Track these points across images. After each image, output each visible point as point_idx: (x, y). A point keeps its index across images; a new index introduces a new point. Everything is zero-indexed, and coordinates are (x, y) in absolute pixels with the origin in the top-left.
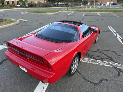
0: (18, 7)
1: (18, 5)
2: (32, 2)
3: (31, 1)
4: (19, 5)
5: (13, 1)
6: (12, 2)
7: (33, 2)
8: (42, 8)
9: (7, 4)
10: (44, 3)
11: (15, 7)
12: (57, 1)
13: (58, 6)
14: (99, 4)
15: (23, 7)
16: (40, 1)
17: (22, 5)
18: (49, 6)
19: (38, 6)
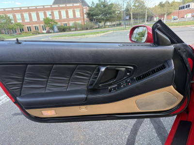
0: (43, 33)
1: (43, 30)
3: (63, 23)
4: (45, 30)
5: (36, 25)
6: (35, 27)
7: (66, 24)
8: (80, 32)
9: (28, 30)
10: (83, 24)
11: (39, 33)
13: (105, 27)
15: (51, 33)
16: (77, 22)
17: (49, 31)
18: (91, 28)
19: (74, 29)
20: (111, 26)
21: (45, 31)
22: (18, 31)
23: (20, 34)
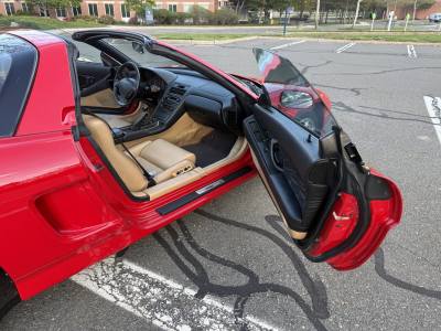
0: (123, 23)
1: (124, 16)
2: (170, 6)
3: (169, 3)
4: (129, 15)
5: (109, 3)
6: (106, 5)
11: (114, 23)
12: (260, 5)
14: (432, 17)
15: (138, 24)
17: (136, 18)
18: (231, 22)
19: (192, 21)
20: (279, 22)
21: (126, 19)
22: (70, 13)
23: (73, 20)
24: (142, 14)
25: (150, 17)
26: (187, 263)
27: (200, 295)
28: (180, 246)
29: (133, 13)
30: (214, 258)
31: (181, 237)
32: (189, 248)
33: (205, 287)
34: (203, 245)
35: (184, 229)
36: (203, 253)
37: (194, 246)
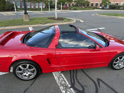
24: (106, 6)
25: (108, 7)
26: (72, 80)
27: (71, 87)
28: (73, 76)
29: (103, 6)
30: (78, 82)
31: (75, 74)
32: (75, 77)
33: (73, 86)
34: (78, 78)
35: (76, 72)
36: (77, 79)
37: (76, 77)
